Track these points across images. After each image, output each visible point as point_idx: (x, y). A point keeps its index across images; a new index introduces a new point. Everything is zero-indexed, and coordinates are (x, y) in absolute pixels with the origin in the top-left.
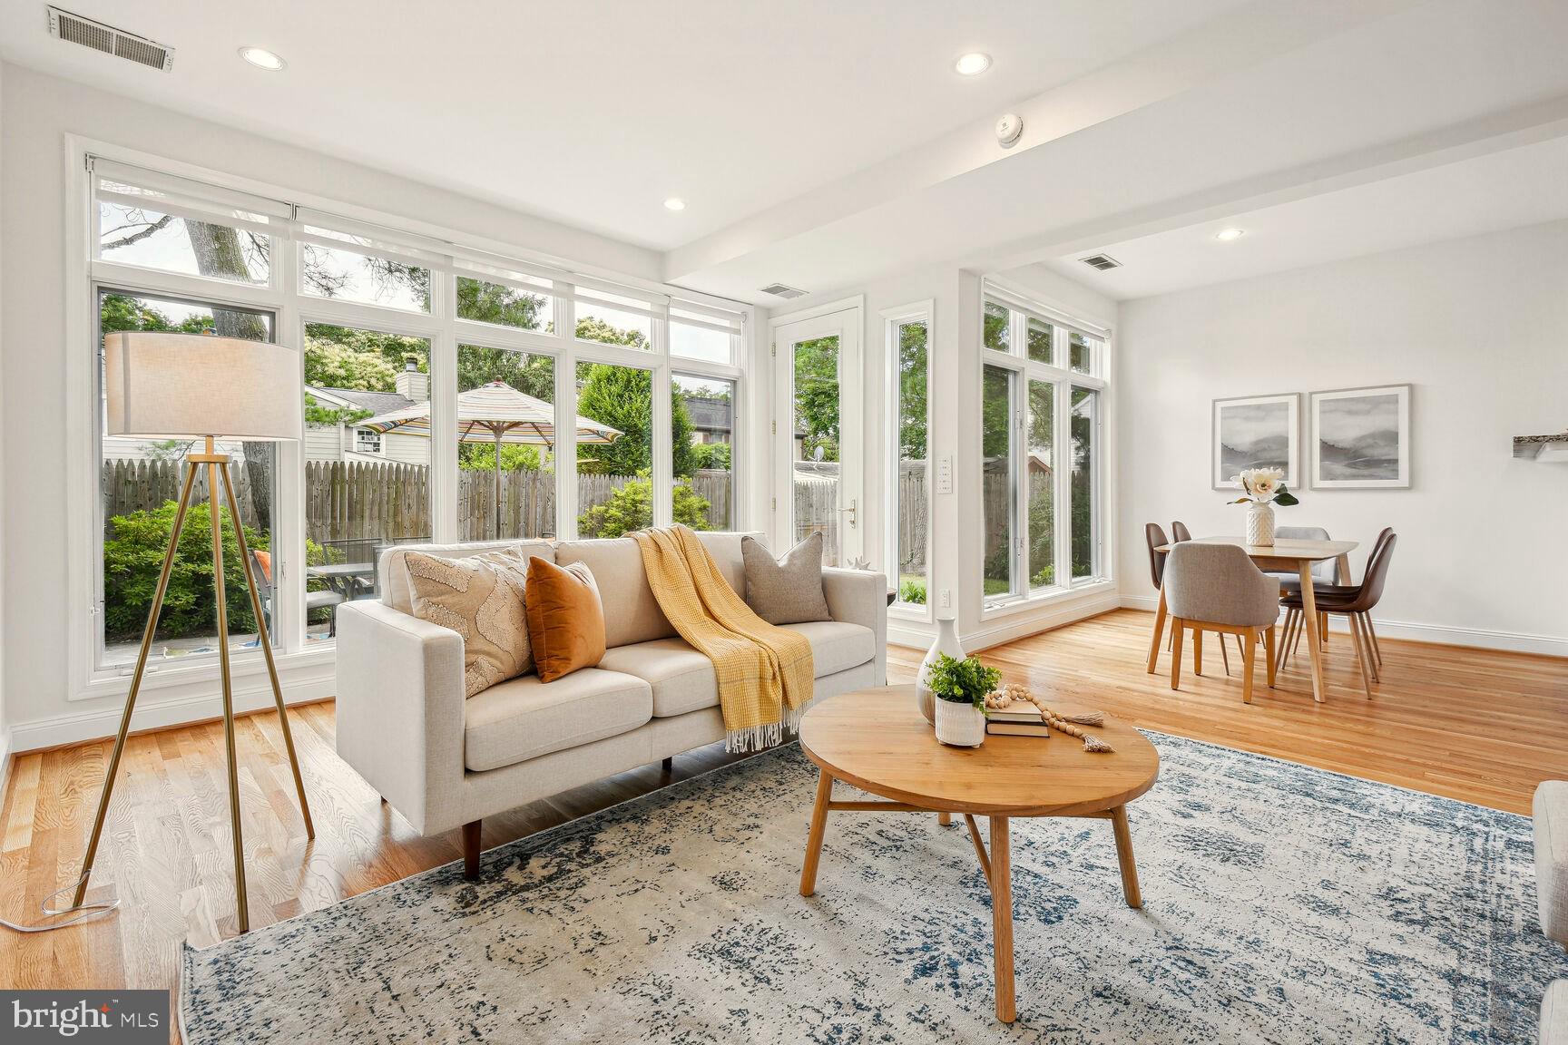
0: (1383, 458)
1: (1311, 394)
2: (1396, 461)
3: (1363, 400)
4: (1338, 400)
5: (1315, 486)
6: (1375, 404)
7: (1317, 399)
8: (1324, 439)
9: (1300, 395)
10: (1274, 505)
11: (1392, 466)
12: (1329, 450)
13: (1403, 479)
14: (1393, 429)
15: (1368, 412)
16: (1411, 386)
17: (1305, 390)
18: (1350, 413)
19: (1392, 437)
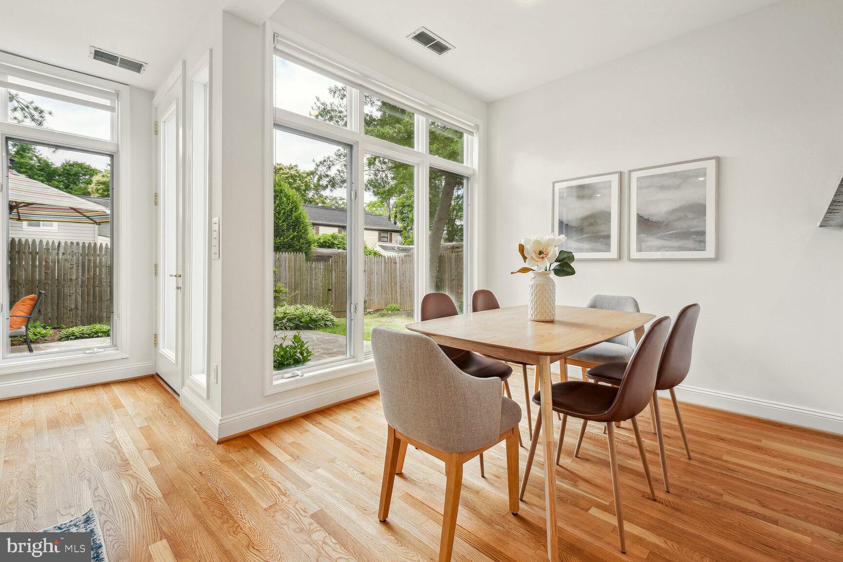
0: (692, 230)
1: (630, 172)
2: (703, 233)
3: (675, 175)
4: (652, 176)
5: (632, 257)
6: (685, 178)
7: (635, 175)
8: (642, 213)
9: (621, 174)
10: (552, 275)
11: (699, 238)
12: (646, 224)
13: (710, 251)
14: (702, 202)
15: (678, 187)
16: (718, 160)
17: (625, 169)
18: (663, 188)
19: (699, 210)
